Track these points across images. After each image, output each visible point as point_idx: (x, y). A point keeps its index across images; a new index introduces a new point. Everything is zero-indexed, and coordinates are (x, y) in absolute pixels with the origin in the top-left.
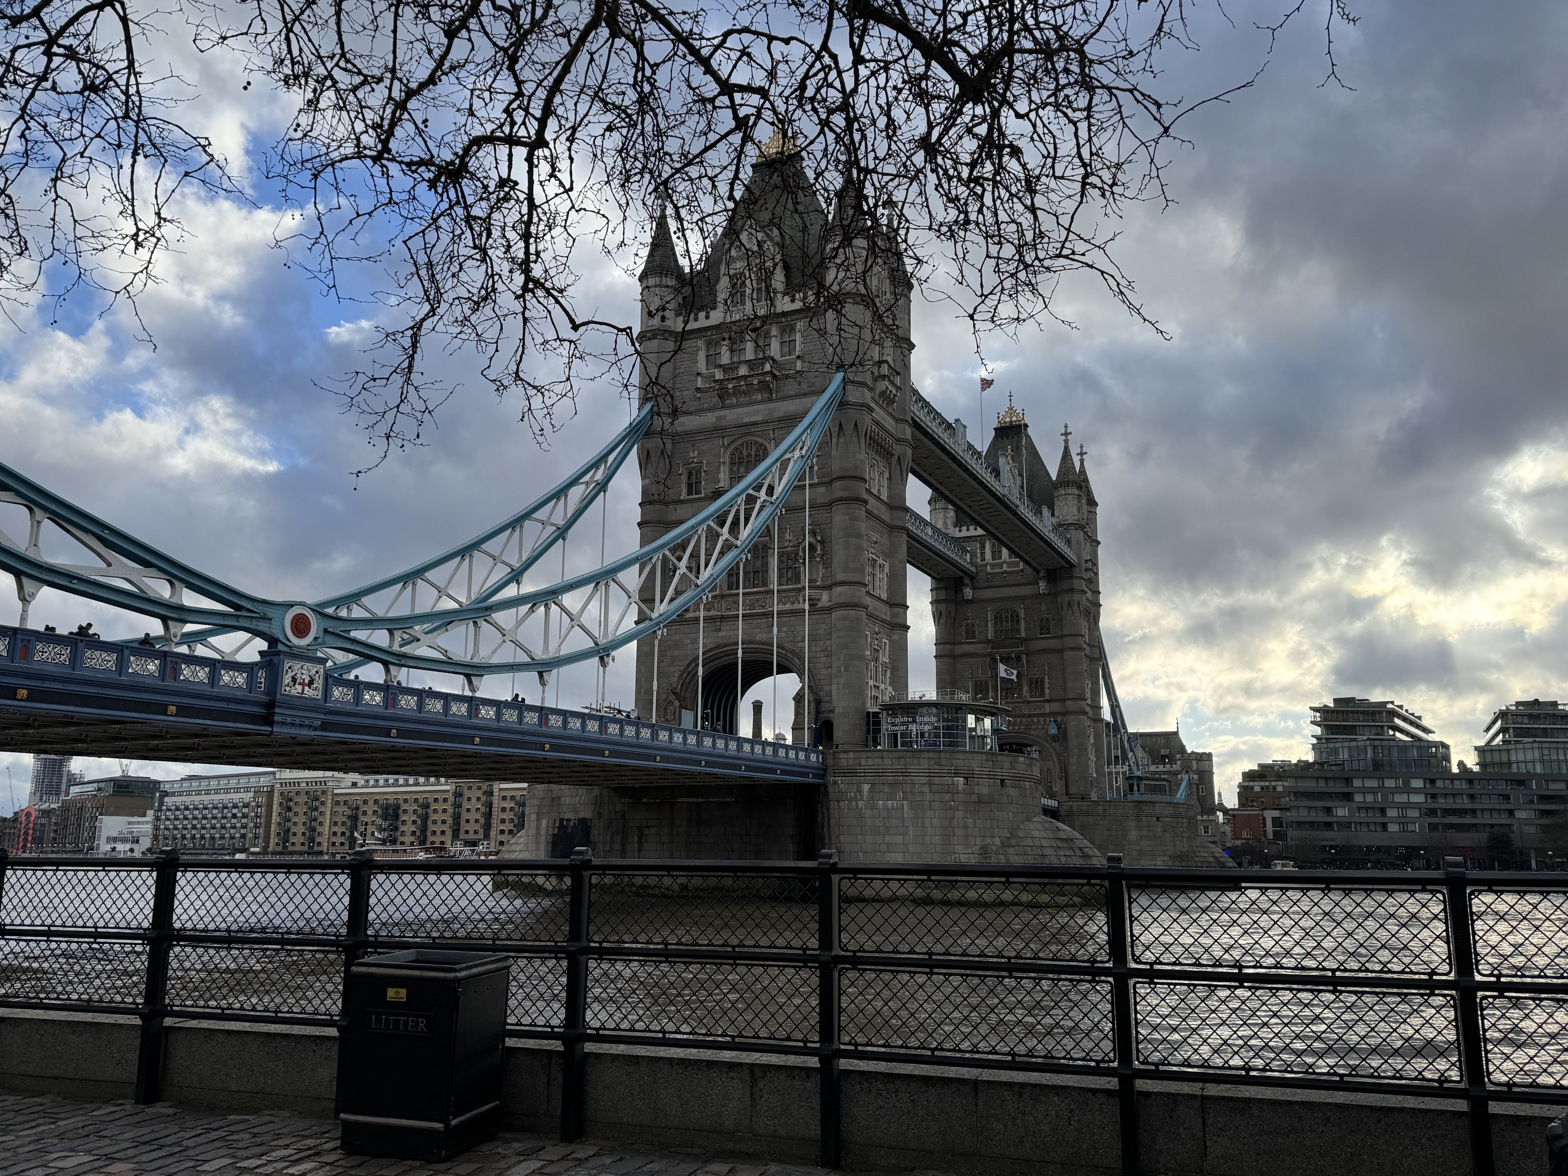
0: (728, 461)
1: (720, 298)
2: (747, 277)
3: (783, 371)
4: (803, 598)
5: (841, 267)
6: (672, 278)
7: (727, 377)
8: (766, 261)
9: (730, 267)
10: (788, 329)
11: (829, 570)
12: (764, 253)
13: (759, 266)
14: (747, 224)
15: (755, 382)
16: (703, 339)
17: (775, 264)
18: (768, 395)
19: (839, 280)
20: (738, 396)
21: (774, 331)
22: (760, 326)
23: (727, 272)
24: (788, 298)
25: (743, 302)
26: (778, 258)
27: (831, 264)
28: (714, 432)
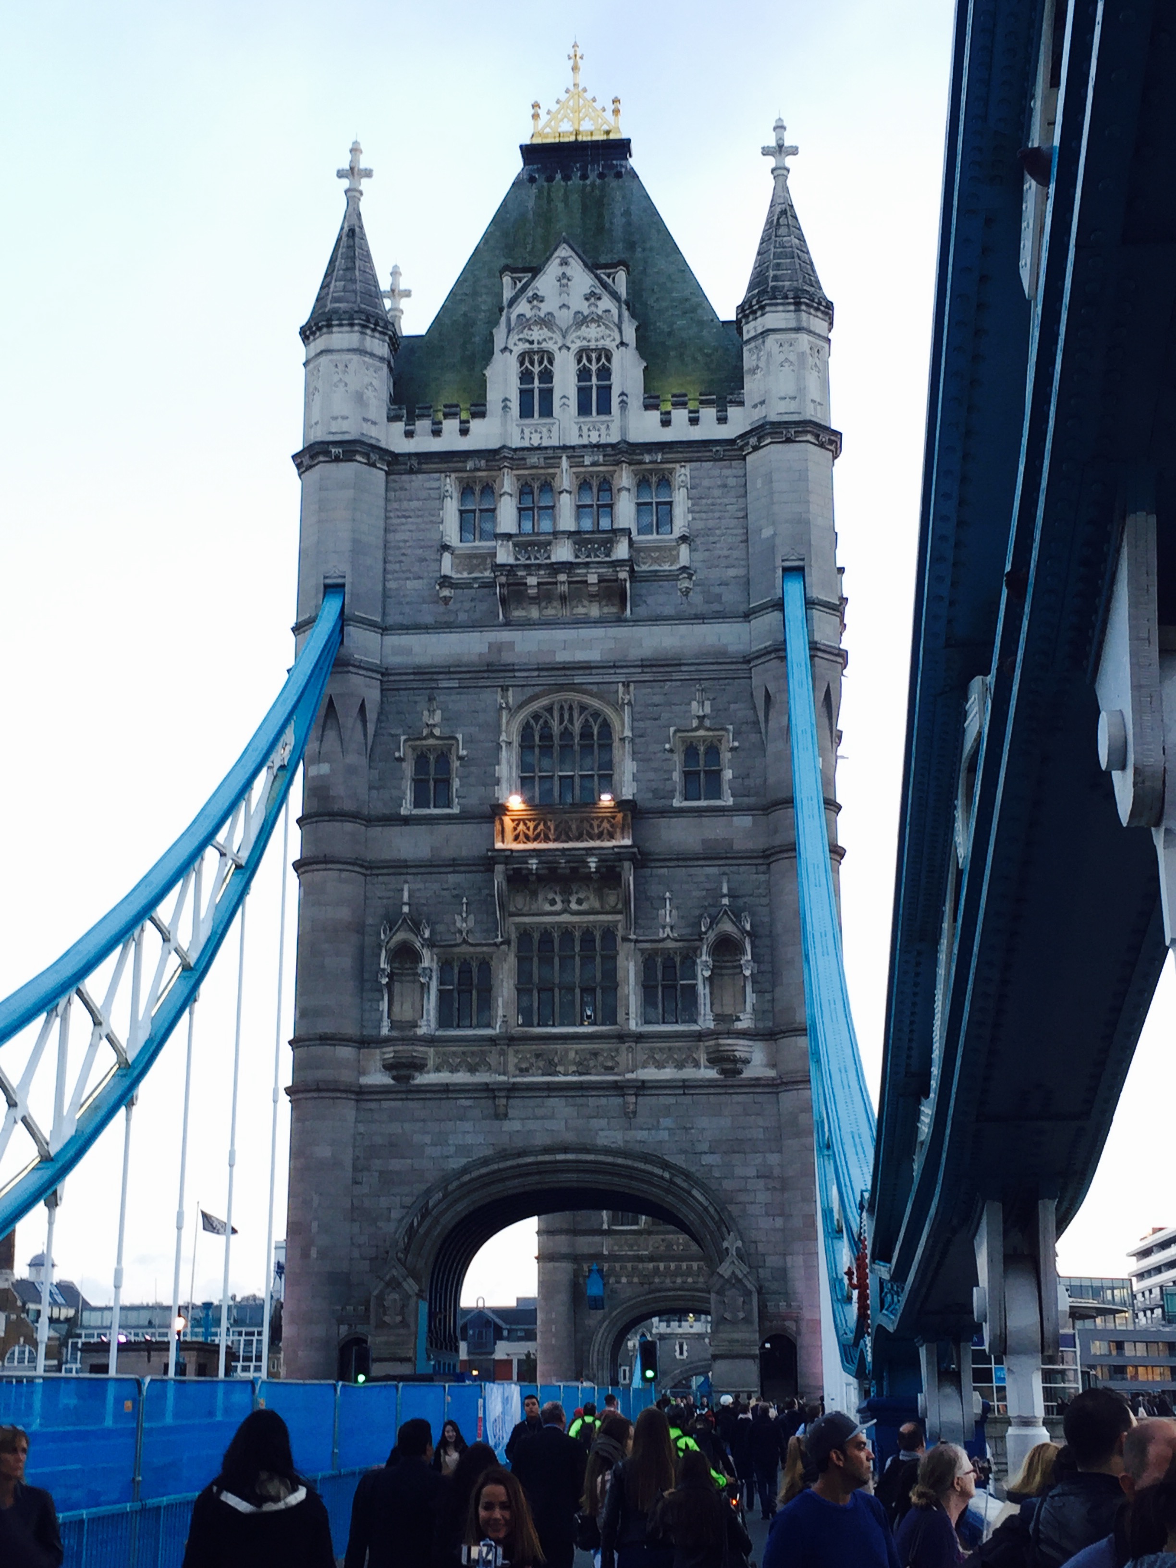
0: (516, 739)
1: (493, 397)
2: (556, 363)
3: (644, 563)
4: (708, 1053)
5: (787, 368)
6: (384, 341)
7: (523, 561)
8: (599, 336)
9: (517, 337)
10: (654, 479)
11: (768, 996)
12: (598, 320)
13: (585, 343)
14: (556, 254)
15: (593, 579)
16: (453, 475)
17: (622, 344)
18: (614, 610)
19: (783, 395)
20: (543, 604)
21: (625, 478)
22: (594, 464)
23: (511, 346)
24: (655, 416)
25: (547, 411)
26: (630, 333)
27: (758, 359)
28: (485, 675)
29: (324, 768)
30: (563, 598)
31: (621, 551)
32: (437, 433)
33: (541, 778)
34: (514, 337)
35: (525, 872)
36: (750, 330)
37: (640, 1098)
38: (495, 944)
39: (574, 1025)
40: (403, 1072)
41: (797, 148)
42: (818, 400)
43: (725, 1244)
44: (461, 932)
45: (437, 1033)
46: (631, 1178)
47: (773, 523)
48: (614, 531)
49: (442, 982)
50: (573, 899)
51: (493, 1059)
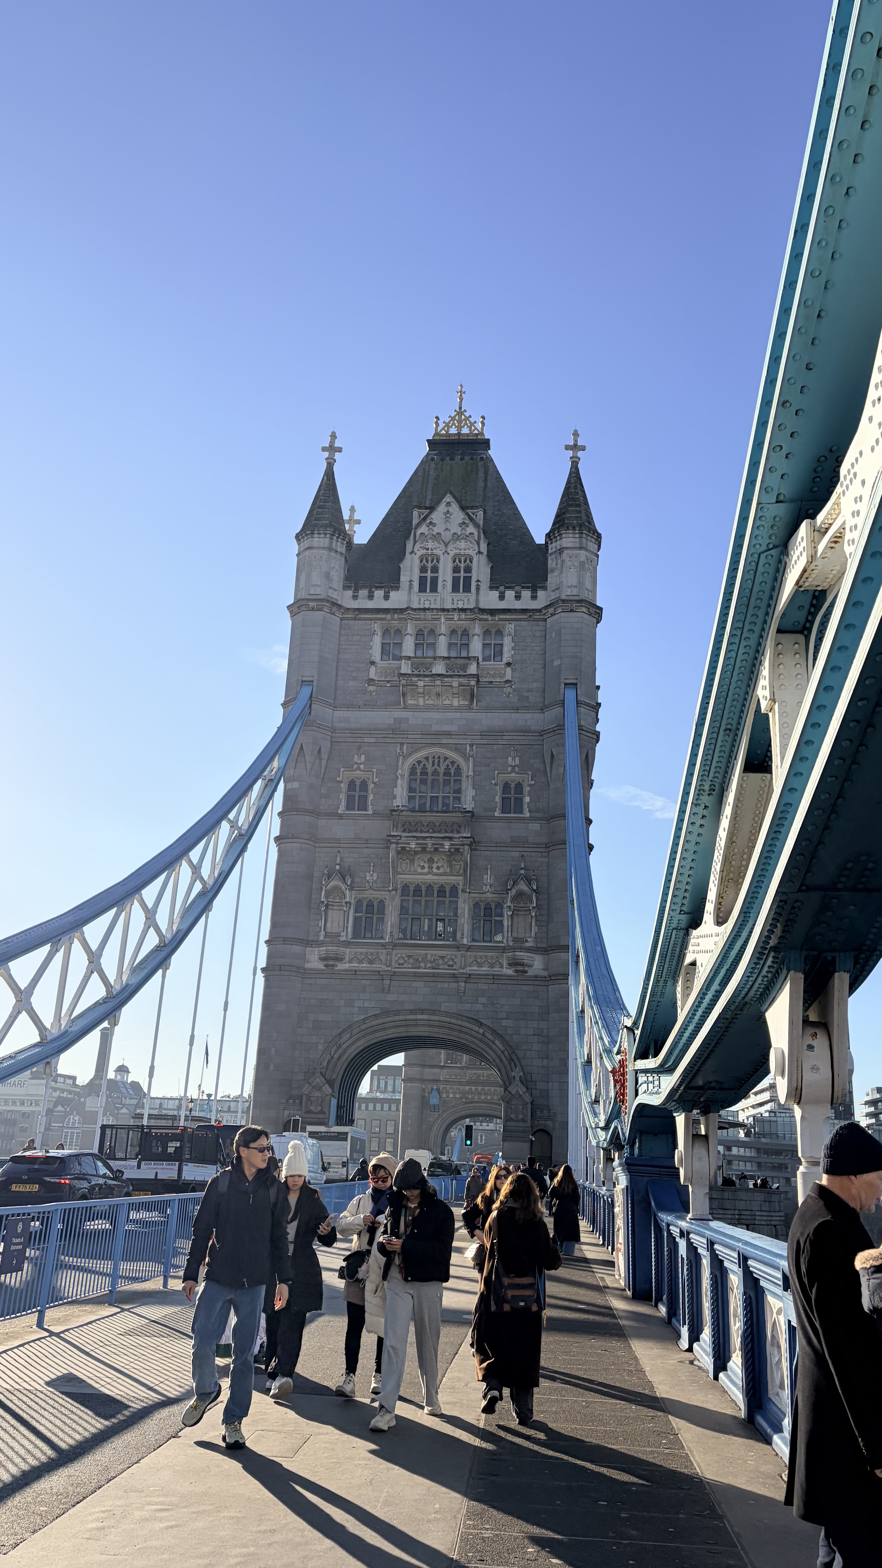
0: (406, 774)
1: (404, 579)
2: (441, 561)
3: (486, 677)
4: (508, 960)
5: (572, 570)
6: (343, 544)
7: (416, 672)
8: (467, 547)
9: (419, 546)
10: (493, 631)
11: (544, 929)
12: (466, 538)
13: (458, 551)
14: (444, 500)
15: (455, 684)
16: (379, 622)
17: (480, 552)
18: (467, 703)
19: (570, 584)
20: (426, 698)
21: (477, 629)
22: (460, 620)
23: (415, 550)
24: (496, 594)
25: (434, 589)
26: (484, 547)
27: (557, 564)
28: (391, 736)
29: (296, 785)
30: (438, 695)
31: (473, 669)
32: (371, 597)
33: (420, 797)
34: (418, 546)
35: (408, 849)
36: (552, 548)
37: (467, 984)
38: (389, 891)
39: (431, 940)
40: (330, 963)
41: (585, 447)
42: (590, 588)
43: (513, 1074)
44: (369, 882)
45: (352, 940)
46: (460, 1032)
47: (561, 658)
48: (469, 658)
49: (356, 912)
50: (435, 865)
51: (383, 958)
